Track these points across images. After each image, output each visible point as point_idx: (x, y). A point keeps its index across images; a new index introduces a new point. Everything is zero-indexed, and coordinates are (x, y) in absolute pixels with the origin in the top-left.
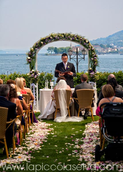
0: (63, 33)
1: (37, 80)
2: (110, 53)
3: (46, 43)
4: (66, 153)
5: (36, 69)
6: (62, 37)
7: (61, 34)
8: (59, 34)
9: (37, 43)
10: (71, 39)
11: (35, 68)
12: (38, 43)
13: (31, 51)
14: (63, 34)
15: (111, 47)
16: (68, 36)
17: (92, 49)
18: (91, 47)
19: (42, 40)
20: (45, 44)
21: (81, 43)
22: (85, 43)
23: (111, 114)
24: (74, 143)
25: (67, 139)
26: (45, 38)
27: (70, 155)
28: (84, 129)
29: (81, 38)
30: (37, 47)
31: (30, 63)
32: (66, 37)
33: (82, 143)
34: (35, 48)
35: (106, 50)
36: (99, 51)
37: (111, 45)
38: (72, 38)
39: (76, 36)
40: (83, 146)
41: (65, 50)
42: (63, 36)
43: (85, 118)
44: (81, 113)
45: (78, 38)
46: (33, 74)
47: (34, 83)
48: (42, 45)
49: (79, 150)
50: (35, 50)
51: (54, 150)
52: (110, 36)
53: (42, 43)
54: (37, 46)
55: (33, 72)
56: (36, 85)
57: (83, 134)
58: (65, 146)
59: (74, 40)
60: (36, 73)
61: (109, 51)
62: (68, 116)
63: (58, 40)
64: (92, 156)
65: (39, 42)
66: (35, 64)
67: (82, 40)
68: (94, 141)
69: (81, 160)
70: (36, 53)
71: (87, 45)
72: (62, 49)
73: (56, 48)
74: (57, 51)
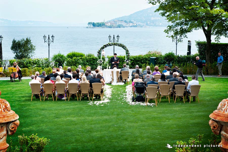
2: (131, 26)
3: (106, 47)
4: (121, 99)
13: (99, 51)
15: (132, 22)
23: (138, 86)
24: (123, 95)
25: (120, 93)
27: (123, 100)
28: (125, 89)
31: (98, 56)
33: (126, 95)
34: (101, 49)
35: (128, 25)
36: (123, 25)
37: (132, 21)
40: (127, 96)
41: (100, 24)
42: (114, 44)
43: (125, 83)
44: (123, 81)
45: (121, 45)
46: (100, 62)
49: (126, 98)
51: (117, 98)
52: (131, 14)
57: (126, 91)
58: (120, 96)
61: (131, 25)
62: (117, 82)
64: (131, 100)
65: (103, 46)
68: (131, 94)
69: (127, 101)
71: (125, 48)
72: (98, 23)
73: (94, 23)
74: (94, 25)
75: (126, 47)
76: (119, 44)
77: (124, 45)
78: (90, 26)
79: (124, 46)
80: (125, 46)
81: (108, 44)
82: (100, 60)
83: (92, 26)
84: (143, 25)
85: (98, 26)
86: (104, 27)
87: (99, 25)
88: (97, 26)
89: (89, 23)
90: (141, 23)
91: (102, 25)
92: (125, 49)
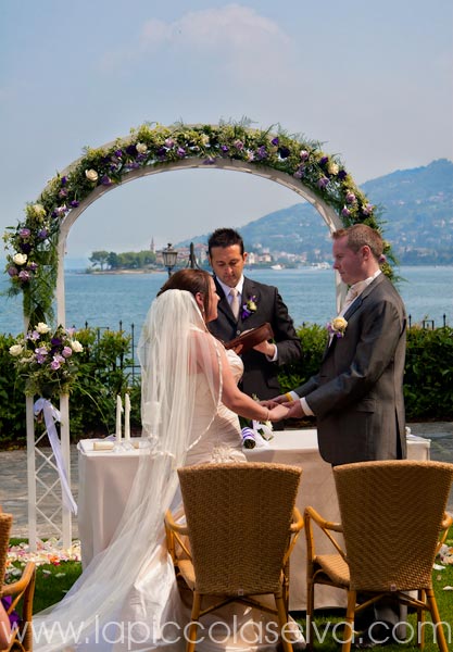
0: (207, 124)
1: (64, 381)
2: (253, 266)
3: (113, 176)
5: (62, 317)
6: (202, 148)
7: (196, 130)
8: (185, 129)
9: (64, 179)
10: (250, 155)
11: (51, 317)
12: (72, 179)
13: (34, 223)
14: (207, 130)
15: (255, 251)
16: (231, 139)
17: (360, 210)
18: (358, 198)
19: (90, 163)
20: (108, 186)
21: (302, 179)
22: (322, 177)
26: (107, 152)
29: (303, 152)
30: (64, 198)
31: (25, 285)
32: (223, 147)
34: (51, 206)
38: (252, 148)
39: (276, 141)
42: (205, 138)
45: (285, 152)
46: (44, 349)
47: (46, 396)
48: (91, 189)
50: (54, 216)
53: (92, 175)
54: (62, 193)
55: (44, 337)
56: (57, 405)
59: (262, 164)
60: (57, 344)
61: (252, 261)
63: (178, 158)
65: (73, 170)
66: (55, 293)
67: (305, 159)
70: (56, 230)
71: (333, 189)
72: (129, 256)
73: (113, 254)
74: (114, 261)
75: (342, 175)
76: (262, 143)
77: (324, 151)
78: (98, 266)
79: (324, 164)
80: (335, 169)
81: (141, 147)
82: (43, 327)
83: (105, 266)
84: (298, 262)
85: (131, 267)
86: (152, 269)
87: (134, 264)
88: (126, 265)
89: (96, 257)
90: (289, 255)
91: (146, 263)
92: (339, 205)
